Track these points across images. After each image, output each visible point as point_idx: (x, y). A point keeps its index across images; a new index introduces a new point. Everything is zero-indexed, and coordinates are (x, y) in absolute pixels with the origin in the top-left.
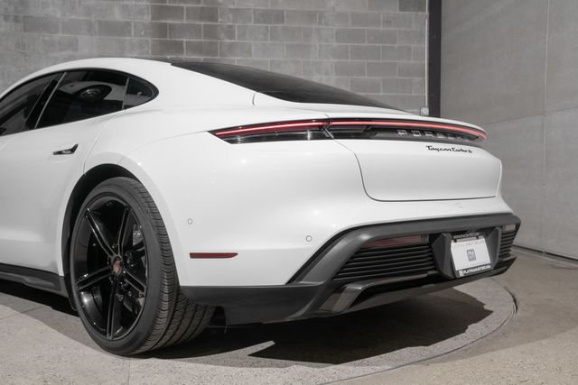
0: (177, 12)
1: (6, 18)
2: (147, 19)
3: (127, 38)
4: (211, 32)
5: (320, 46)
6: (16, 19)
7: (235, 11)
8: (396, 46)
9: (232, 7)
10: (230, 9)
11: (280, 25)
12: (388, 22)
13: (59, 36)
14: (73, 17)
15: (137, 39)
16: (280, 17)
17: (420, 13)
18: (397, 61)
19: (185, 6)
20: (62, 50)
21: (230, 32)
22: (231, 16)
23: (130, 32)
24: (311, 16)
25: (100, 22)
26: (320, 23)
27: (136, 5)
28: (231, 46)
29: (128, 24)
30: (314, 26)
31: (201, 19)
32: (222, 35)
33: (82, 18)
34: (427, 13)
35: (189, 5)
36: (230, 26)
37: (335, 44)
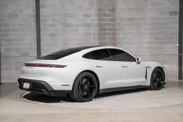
0: (104, 20)
1: (61, 24)
2: (96, 22)
3: (91, 28)
4: (114, 25)
5: (145, 27)
6: (63, 24)
7: (121, 19)
8: (168, 26)
9: (120, 17)
10: (119, 18)
11: (133, 22)
12: (166, 19)
13: (74, 28)
14: (77, 23)
15: (94, 28)
16: (133, 19)
17: (176, 16)
18: (168, 31)
19: (107, 18)
20: (74, 32)
21: (119, 25)
22: (119, 20)
23: (92, 26)
24: (142, 19)
25: (84, 24)
26: (145, 21)
27: (93, 19)
28: (119, 29)
29: (91, 24)
30: (143, 22)
31: (111, 21)
32: (117, 26)
33: (80, 23)
34: (178, 16)
35: (108, 18)
36: (119, 23)
37: (150, 27)
